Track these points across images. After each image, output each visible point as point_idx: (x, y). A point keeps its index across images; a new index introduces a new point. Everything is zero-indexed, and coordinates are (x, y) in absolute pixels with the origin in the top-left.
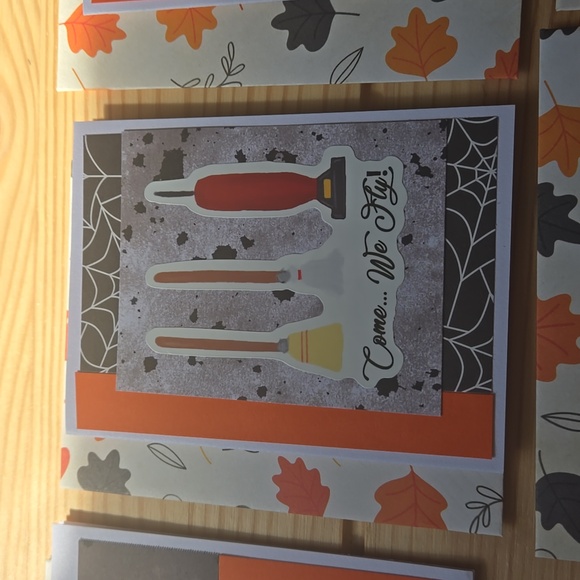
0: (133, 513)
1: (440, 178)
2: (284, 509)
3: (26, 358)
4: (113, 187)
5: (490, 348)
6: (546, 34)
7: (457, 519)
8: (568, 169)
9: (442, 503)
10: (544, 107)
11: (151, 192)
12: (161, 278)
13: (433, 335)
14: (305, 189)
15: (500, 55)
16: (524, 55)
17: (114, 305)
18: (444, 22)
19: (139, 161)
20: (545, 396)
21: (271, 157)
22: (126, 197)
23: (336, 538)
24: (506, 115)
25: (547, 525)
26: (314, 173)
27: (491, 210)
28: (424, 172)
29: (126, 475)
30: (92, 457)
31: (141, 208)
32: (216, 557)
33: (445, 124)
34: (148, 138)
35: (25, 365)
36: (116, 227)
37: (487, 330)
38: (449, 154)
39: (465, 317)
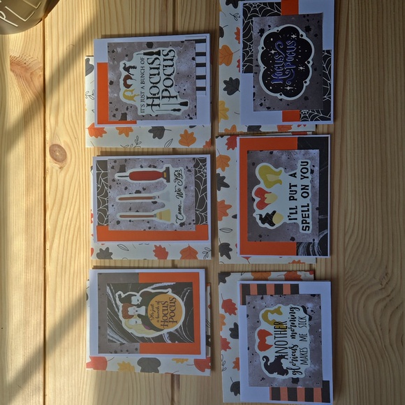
0: (113, 265)
1: (193, 172)
2: (157, 258)
3: (78, 223)
4: (106, 175)
5: (206, 214)
6: (217, 137)
7: (200, 257)
8: (223, 170)
9: (196, 253)
10: (217, 155)
11: (116, 176)
12: (120, 199)
13: (193, 211)
14: (154, 176)
15: (206, 142)
16: (212, 142)
17: (107, 207)
18: (192, 133)
19: (113, 168)
20: (220, 224)
21: (150, 167)
22: (109, 177)
23: (170, 265)
24: (208, 157)
25: (222, 256)
26: (161, 171)
27: (206, 180)
28: (189, 171)
29: (111, 254)
30: (101, 250)
31: (114, 180)
32: (138, 273)
33: (194, 159)
34: (115, 162)
35: (77, 226)
36: (107, 186)
37: (206, 209)
38: (195, 166)
39: (200, 207)
